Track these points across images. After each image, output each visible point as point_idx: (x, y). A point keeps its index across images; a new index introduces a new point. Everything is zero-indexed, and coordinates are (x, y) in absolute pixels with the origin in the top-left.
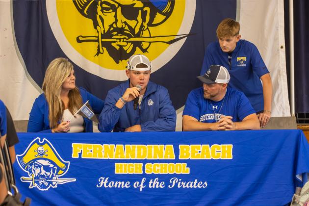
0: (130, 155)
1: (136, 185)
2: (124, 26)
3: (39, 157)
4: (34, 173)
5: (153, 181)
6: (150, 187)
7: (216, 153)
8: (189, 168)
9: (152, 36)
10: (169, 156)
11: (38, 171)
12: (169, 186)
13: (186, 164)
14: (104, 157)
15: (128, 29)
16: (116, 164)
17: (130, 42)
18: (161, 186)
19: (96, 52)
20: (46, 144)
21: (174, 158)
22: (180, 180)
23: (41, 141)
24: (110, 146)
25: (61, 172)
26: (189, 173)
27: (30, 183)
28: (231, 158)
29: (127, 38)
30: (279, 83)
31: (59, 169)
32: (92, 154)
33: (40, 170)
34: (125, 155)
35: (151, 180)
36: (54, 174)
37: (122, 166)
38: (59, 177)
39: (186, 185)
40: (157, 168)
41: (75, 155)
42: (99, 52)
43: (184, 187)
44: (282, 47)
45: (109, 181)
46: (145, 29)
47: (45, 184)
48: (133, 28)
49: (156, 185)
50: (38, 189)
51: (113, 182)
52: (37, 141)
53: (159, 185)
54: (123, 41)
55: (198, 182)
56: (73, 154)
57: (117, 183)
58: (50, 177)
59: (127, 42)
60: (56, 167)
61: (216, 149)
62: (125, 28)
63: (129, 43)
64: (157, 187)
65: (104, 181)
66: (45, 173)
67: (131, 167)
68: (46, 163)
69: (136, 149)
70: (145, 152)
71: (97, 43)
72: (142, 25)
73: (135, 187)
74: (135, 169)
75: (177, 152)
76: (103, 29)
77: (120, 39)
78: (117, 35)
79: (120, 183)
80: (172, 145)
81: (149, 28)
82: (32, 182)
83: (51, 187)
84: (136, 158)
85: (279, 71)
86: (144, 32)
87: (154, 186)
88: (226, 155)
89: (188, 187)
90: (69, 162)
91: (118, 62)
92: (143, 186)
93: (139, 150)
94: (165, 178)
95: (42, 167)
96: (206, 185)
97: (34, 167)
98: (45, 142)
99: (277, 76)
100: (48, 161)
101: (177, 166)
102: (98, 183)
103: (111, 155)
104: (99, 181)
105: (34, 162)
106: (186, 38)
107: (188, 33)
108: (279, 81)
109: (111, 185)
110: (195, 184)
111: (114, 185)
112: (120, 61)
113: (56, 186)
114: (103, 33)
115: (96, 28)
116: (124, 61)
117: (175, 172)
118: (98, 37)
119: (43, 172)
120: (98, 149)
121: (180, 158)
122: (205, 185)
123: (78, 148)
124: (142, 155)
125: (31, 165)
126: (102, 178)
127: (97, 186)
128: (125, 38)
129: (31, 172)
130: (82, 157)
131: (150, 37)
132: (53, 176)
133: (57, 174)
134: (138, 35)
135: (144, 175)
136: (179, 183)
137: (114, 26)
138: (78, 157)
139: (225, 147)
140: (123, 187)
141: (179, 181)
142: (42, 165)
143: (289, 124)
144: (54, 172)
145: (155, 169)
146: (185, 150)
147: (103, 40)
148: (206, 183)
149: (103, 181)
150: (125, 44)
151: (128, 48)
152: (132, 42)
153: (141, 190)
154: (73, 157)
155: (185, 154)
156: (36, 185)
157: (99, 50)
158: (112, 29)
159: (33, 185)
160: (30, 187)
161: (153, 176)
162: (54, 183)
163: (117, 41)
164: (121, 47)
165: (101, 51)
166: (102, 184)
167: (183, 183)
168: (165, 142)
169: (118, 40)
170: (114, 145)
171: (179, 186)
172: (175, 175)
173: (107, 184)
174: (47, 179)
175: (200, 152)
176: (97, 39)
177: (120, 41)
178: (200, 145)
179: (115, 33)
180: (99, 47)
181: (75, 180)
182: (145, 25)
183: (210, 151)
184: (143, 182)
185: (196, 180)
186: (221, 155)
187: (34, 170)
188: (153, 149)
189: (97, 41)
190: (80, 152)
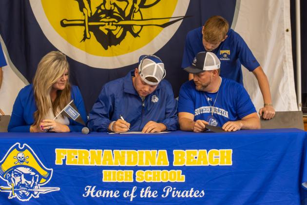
0: (119, 162)
1: (126, 195)
2: (113, 8)
3: (18, 164)
4: (13, 182)
5: (145, 190)
6: (141, 196)
7: (214, 158)
8: (184, 176)
9: (144, 18)
10: (162, 162)
11: (18, 179)
12: (163, 196)
13: (181, 171)
14: (91, 163)
15: (118, 12)
16: (104, 171)
17: (119, 25)
18: (153, 195)
19: (82, 37)
20: (27, 151)
21: (168, 165)
22: (175, 189)
23: (21, 146)
24: (97, 152)
25: (43, 180)
26: (184, 181)
27: (9, 193)
28: (231, 164)
29: (116, 21)
30: (285, 71)
31: (41, 177)
32: (78, 161)
33: (21, 178)
34: (114, 161)
35: (143, 189)
36: (36, 183)
37: (110, 173)
38: (41, 186)
39: (180, 194)
40: (149, 176)
41: (58, 162)
42: (85, 38)
43: (179, 196)
44: (287, 30)
45: (96, 190)
46: (136, 11)
47: (26, 194)
48: (123, 10)
49: (148, 194)
50: (18, 200)
51: (101, 192)
52: (17, 147)
53: (151, 194)
54: (112, 25)
55: (194, 190)
56: (56, 161)
57: (105, 192)
58: (31, 186)
59: (117, 26)
60: (38, 176)
61: (214, 154)
62: (114, 11)
63: (118, 27)
64: (149, 196)
65: (91, 190)
66: (26, 182)
67: (120, 174)
68: (26, 171)
69: (126, 155)
70: (135, 158)
71: (84, 27)
72: (133, 7)
73: (125, 196)
74: (125, 177)
75: (171, 157)
76: (89, 12)
77: (109, 22)
78: (105, 17)
79: (108, 192)
80: (165, 151)
81: (141, 9)
82: (11, 192)
83: (32, 197)
84: (126, 165)
85: (284, 57)
86: (135, 14)
87: (145, 196)
88: (225, 161)
89: (183, 196)
90: (52, 169)
91: (106, 48)
92: (134, 195)
93: (129, 156)
94: (158, 187)
95: (23, 176)
96: (204, 194)
97: (14, 175)
98: (26, 148)
99: (282, 62)
100: (29, 169)
101: (171, 174)
102: (85, 192)
103: (99, 161)
104: (86, 190)
105: (13, 170)
106: (182, 20)
107: (184, 15)
108: (284, 68)
109: (99, 195)
110: (191, 194)
111: (102, 194)
112: (109, 47)
113: (38, 196)
114: (90, 16)
115: (81, 10)
116: (113, 46)
117: (169, 180)
118: (84, 21)
119: (24, 181)
120: (84, 155)
121: (174, 165)
122: (202, 194)
123: (62, 154)
124: (132, 161)
125: (10, 173)
126: (88, 187)
127: (84, 195)
128: (114, 22)
129: (10, 181)
130: (67, 164)
131: (142, 20)
132: (34, 185)
133: (38, 183)
134: (129, 18)
135: (135, 183)
136: (174, 192)
137: (103, 7)
138: (62, 164)
139: (224, 151)
140: (111, 196)
141: (173, 190)
142: (23, 173)
143: (295, 120)
144: (35, 180)
145: (146, 177)
146: (180, 155)
147: (90, 24)
148: (203, 192)
149: (89, 189)
150: (114, 27)
151: (118, 32)
152: (122, 26)
153: (131, 200)
154: (56, 164)
155: (180, 160)
156: (16, 195)
157: (85, 35)
158: (100, 11)
159: (12, 195)
160: (10, 198)
161: (144, 185)
162: (36, 193)
163: (105, 25)
164: (110, 31)
165: (88, 36)
166: (88, 193)
167: (177, 192)
168: (158, 148)
169: (107, 24)
170: (102, 150)
171: (173, 196)
172: (169, 184)
173: (94, 193)
174: (28, 188)
175: (196, 158)
176: (83, 22)
177: (109, 24)
178: (197, 150)
179: (103, 16)
180: (85, 31)
181: (59, 189)
182: (136, 6)
183: (208, 157)
184: (133, 191)
185: (192, 189)
186: (220, 161)
187: (13, 178)
188: (144, 155)
189: (84, 25)
190: (64, 158)
